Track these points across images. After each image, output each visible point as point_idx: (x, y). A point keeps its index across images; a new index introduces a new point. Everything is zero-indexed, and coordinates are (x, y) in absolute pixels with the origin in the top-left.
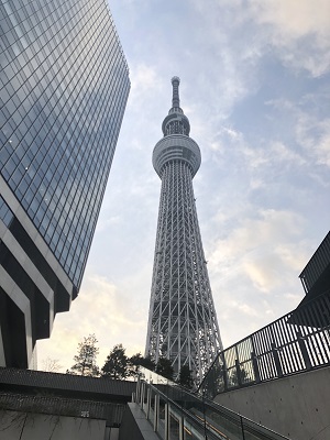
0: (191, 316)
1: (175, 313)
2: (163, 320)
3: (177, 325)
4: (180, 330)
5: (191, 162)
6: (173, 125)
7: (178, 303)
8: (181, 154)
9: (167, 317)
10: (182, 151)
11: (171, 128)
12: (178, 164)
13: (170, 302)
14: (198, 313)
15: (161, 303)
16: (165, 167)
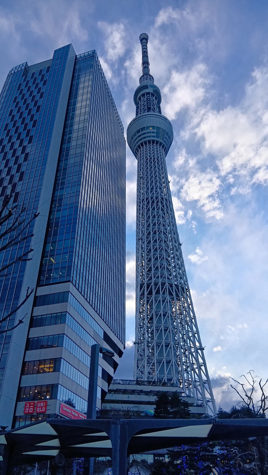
2: (148, 298)
3: (159, 302)
4: (162, 307)
5: (165, 141)
6: (145, 97)
7: (160, 284)
8: (155, 135)
9: (151, 296)
10: (155, 131)
11: (143, 100)
12: (152, 145)
13: (153, 284)
14: (176, 291)
15: (146, 285)
16: (140, 148)
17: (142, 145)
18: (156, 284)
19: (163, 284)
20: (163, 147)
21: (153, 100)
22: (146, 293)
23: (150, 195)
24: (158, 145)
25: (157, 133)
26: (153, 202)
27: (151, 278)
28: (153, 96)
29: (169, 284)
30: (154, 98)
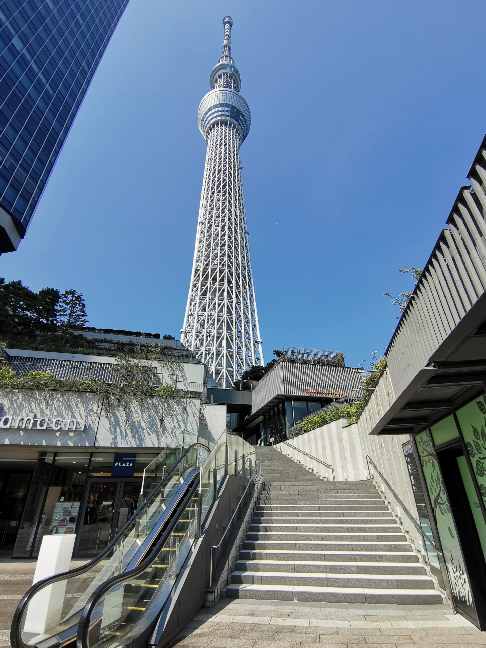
0: (229, 282)
1: (215, 279)
2: (203, 285)
3: (215, 290)
4: (218, 294)
5: (239, 123)
6: (222, 78)
7: (218, 270)
8: (228, 114)
9: (207, 283)
10: (229, 109)
11: (219, 82)
12: (225, 126)
13: (210, 270)
14: (236, 281)
15: (201, 270)
16: (211, 130)
17: (214, 126)
18: (213, 270)
19: (221, 271)
20: (237, 131)
21: (231, 82)
22: (201, 279)
23: (217, 176)
24: (232, 127)
25: (232, 112)
26: (220, 184)
27: (208, 265)
28: (232, 78)
29: (229, 271)
30: (232, 81)
